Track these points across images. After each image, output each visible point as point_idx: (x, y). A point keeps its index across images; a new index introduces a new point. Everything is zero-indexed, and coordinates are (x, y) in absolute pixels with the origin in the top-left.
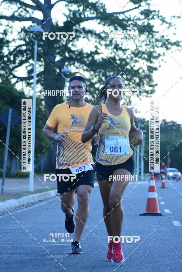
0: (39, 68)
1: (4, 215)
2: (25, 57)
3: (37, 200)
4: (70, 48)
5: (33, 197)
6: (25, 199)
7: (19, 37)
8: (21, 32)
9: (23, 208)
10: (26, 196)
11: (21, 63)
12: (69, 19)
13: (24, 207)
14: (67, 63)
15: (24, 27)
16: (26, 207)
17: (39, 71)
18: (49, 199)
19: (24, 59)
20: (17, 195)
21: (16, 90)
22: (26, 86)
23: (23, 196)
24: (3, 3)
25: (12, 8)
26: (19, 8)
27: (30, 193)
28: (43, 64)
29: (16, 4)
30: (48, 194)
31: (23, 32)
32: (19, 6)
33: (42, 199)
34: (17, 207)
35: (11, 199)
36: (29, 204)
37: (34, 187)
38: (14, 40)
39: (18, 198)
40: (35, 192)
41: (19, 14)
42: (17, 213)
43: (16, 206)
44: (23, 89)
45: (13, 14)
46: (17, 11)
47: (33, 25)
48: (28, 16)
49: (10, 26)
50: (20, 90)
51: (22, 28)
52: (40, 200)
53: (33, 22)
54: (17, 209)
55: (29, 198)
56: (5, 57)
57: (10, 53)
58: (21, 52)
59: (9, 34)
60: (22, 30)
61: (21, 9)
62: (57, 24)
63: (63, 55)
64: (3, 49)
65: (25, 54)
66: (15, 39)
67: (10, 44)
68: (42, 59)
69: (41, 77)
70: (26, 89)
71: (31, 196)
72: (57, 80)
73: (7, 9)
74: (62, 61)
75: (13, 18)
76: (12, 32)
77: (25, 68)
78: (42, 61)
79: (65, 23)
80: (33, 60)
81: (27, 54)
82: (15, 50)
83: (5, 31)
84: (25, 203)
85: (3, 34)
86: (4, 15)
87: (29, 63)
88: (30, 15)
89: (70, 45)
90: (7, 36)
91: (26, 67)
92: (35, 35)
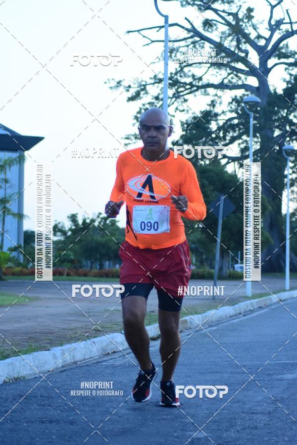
0: (255, 145)
1: (218, 326)
2: (237, 132)
3: (256, 306)
4: (291, 120)
5: (251, 303)
6: (242, 306)
7: (230, 109)
8: (231, 103)
9: (240, 317)
10: (242, 302)
11: (233, 140)
12: (290, 86)
13: (242, 315)
14: (288, 139)
15: (236, 96)
16: (244, 316)
17: (254, 148)
18: (271, 305)
19: (235, 134)
20: (232, 301)
21: (227, 172)
22: (239, 168)
23: (240, 302)
24: (210, 69)
25: (220, 75)
26: (229, 74)
27: (247, 298)
28: (260, 140)
29: (226, 70)
30: (269, 299)
31: (234, 103)
32: (229, 71)
33: (263, 305)
34: (233, 316)
35: (225, 306)
36: (247, 311)
37: (252, 291)
38: (223, 112)
39: (233, 305)
40: (254, 297)
41: (229, 80)
42: (234, 323)
43: (232, 314)
44: (235, 171)
45: (223, 81)
46: (226, 78)
47: (246, 93)
48: (240, 83)
49: (219, 95)
50: (232, 173)
51: (234, 97)
52: (260, 307)
53: (246, 90)
54: (234, 318)
55: (247, 304)
56: (213, 133)
57: (219, 129)
58: (233, 127)
59: (217, 105)
60: (233, 100)
61: (232, 75)
62: (275, 92)
63: (284, 129)
64: (211, 124)
65: (237, 129)
66: (225, 111)
67: (219, 118)
68: (258, 135)
69: (257, 156)
70: (239, 171)
71: (248, 302)
72: (277, 160)
73: (215, 76)
74: (283, 136)
75: (222, 86)
76: (221, 103)
77: (238, 146)
78: (258, 138)
79: (285, 90)
80: (248, 136)
81: (240, 129)
82: (224, 124)
83: (212, 101)
84: (243, 311)
85: (210, 105)
86: (211, 82)
87: (242, 139)
88: (243, 82)
89: (291, 117)
90: (215, 108)
91: (239, 144)
92: (249, 105)
